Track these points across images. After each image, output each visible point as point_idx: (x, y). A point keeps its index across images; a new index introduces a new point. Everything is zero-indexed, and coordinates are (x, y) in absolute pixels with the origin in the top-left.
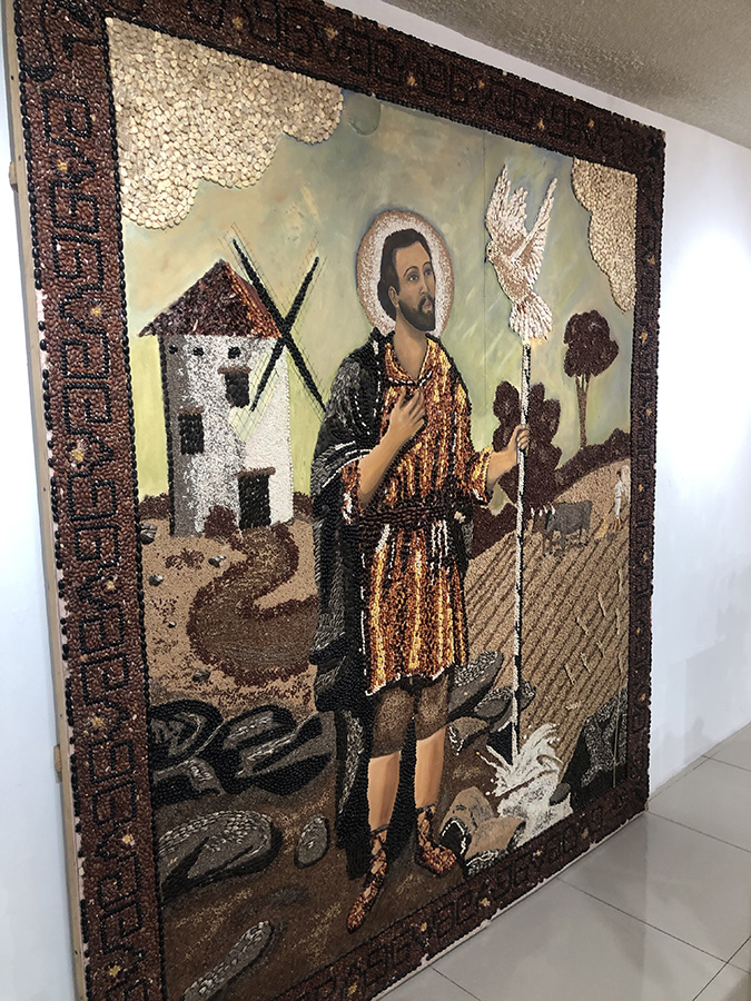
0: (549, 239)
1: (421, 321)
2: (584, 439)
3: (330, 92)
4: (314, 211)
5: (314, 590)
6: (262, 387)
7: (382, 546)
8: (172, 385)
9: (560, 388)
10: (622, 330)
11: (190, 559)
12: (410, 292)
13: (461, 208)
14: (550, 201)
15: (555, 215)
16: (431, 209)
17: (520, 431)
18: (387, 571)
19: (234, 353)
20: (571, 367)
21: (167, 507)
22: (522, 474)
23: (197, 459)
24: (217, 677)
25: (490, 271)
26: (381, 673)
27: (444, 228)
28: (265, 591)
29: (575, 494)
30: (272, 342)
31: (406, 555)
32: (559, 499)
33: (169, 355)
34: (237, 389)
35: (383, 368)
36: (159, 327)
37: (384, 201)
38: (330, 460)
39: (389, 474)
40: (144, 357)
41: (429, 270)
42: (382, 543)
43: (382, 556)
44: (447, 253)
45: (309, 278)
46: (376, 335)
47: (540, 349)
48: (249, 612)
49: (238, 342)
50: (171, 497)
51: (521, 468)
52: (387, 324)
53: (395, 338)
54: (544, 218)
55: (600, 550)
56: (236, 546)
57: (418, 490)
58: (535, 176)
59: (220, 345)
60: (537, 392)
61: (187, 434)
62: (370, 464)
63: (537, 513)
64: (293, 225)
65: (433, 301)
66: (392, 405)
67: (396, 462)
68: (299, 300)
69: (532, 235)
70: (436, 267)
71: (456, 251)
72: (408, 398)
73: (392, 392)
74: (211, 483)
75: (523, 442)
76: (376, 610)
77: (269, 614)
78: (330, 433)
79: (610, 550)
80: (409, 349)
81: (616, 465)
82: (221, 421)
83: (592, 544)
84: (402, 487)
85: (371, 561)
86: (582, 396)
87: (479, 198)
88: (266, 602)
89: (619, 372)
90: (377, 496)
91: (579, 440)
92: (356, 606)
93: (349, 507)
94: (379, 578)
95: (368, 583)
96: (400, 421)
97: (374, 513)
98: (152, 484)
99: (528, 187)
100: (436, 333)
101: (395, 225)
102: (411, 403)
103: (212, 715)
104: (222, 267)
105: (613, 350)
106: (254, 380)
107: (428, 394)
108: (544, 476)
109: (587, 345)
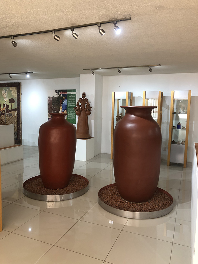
17: (5, 107)
29: (11, 113)
32: (9, 113)
55: (13, 118)
63: (7, 114)
79: (15, 118)
81: (15, 111)
86: (11, 105)
87: (1, 91)
108: (7, 111)
109: (12, 101)
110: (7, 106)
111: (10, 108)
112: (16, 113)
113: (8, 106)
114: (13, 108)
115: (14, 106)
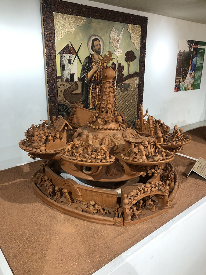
0: (122, 39)
1: (98, 52)
2: (129, 73)
3: (84, 19)
4: (81, 36)
5: (81, 92)
6: (73, 62)
7: (91, 87)
8: (61, 61)
9: (124, 64)
10: (137, 54)
11: (63, 85)
12: (96, 48)
13: (106, 34)
14: (122, 32)
15: (123, 34)
16: (100, 35)
17: (116, 71)
18: (92, 91)
19: (69, 57)
20: (126, 60)
21: (60, 77)
22: (116, 78)
23: (64, 71)
24: (67, 101)
25: (111, 44)
26: (91, 106)
27: (102, 38)
28: (74, 91)
29: (127, 82)
30: (75, 55)
31: (95, 89)
32: (123, 83)
33: (61, 57)
34: (70, 62)
35: (92, 59)
36: (60, 53)
37: (92, 34)
38: (83, 73)
39: (93, 76)
40: (58, 57)
41: (100, 44)
42: (91, 86)
43: (91, 88)
44: (103, 42)
45: (80, 46)
46: (91, 54)
47: (120, 57)
48: (71, 93)
49: (70, 55)
50: (61, 76)
51: (116, 77)
52: (92, 53)
53: (94, 55)
54: (121, 35)
55: (131, 92)
56: (69, 84)
57: (97, 78)
58: (119, 28)
59: (67, 56)
60: (119, 64)
61: (63, 68)
62: (90, 74)
63: (119, 85)
64: (78, 39)
65: (100, 49)
66: (93, 65)
67: (94, 74)
68: (79, 49)
69: (119, 38)
70: (101, 44)
71: (104, 41)
72: (96, 64)
73: (93, 63)
74: (66, 75)
75: (117, 72)
76: (90, 96)
77: (74, 94)
78: (83, 69)
79: (134, 92)
80: (96, 56)
81: (136, 78)
82: (68, 66)
83: (130, 91)
84: (95, 78)
85: (90, 89)
86: (129, 65)
87: (109, 32)
88: (74, 92)
89: (137, 62)
90: (91, 79)
91: (128, 73)
92: (87, 95)
93: (86, 80)
94: (91, 92)
95: (89, 92)
96: (94, 68)
97: (90, 82)
98: (59, 74)
99: (118, 30)
100: (101, 54)
101: (94, 38)
102: (96, 65)
103: (67, 107)
104: (68, 45)
105: (135, 57)
106: (72, 61)
107: (99, 64)
108: (120, 79)
109: (130, 56)
110: (121, 68)
111: (125, 72)
112: (137, 81)
113: (123, 67)
114: (132, 71)
115: (134, 67)
